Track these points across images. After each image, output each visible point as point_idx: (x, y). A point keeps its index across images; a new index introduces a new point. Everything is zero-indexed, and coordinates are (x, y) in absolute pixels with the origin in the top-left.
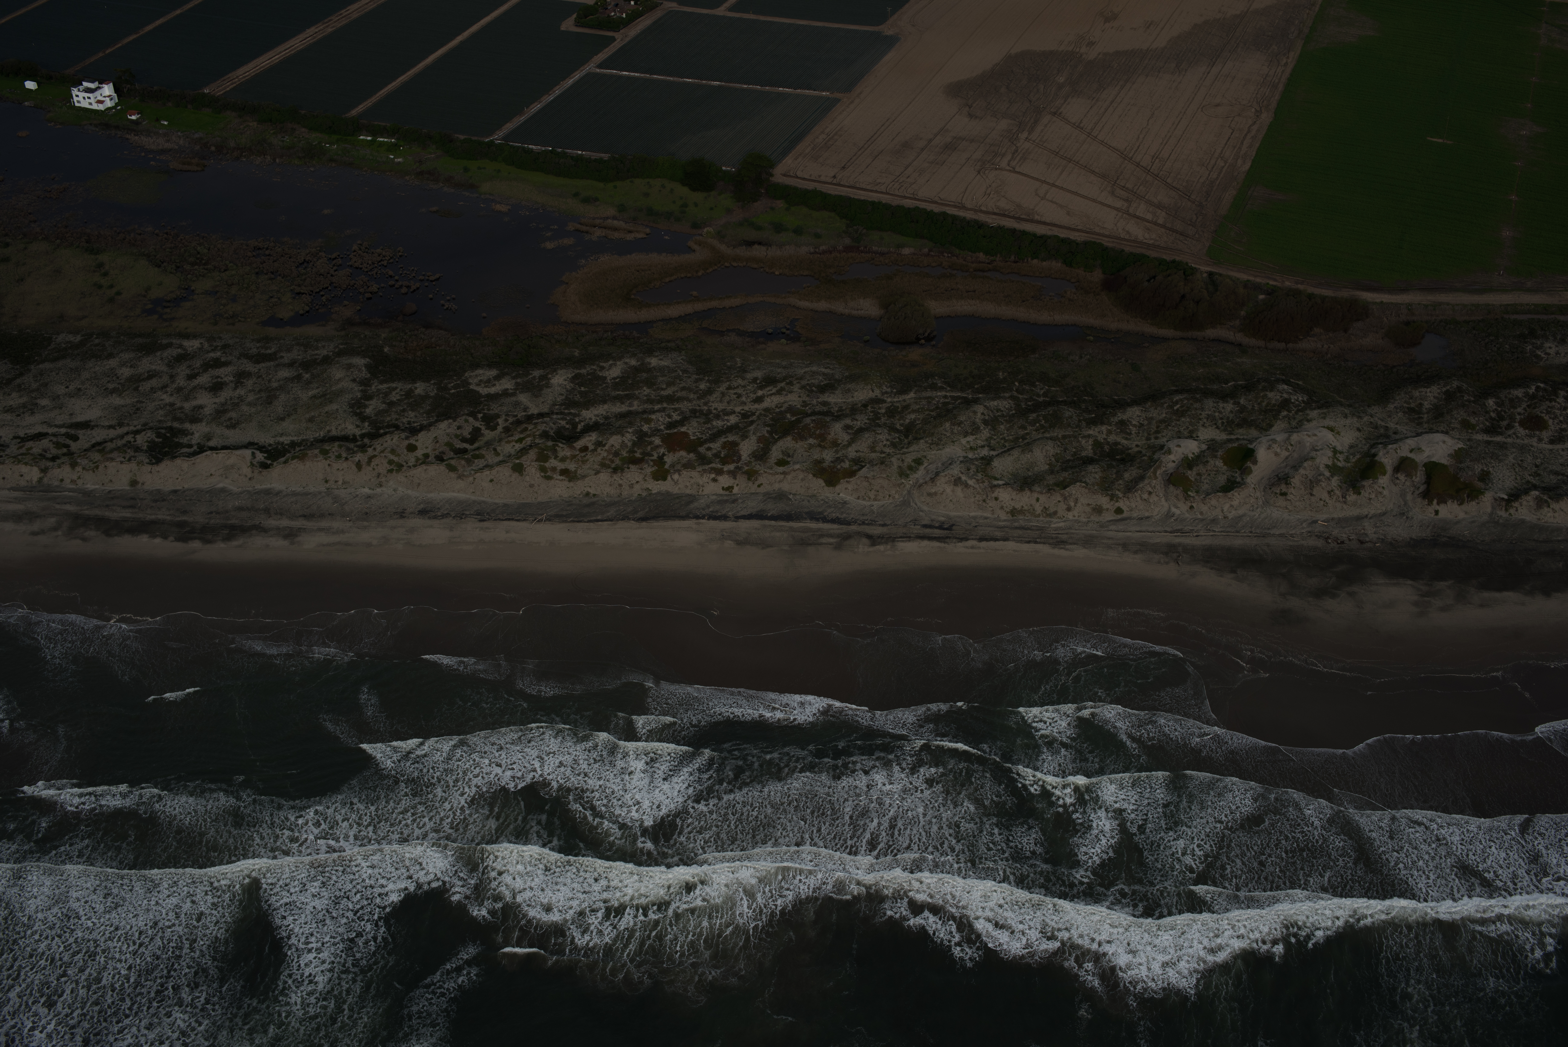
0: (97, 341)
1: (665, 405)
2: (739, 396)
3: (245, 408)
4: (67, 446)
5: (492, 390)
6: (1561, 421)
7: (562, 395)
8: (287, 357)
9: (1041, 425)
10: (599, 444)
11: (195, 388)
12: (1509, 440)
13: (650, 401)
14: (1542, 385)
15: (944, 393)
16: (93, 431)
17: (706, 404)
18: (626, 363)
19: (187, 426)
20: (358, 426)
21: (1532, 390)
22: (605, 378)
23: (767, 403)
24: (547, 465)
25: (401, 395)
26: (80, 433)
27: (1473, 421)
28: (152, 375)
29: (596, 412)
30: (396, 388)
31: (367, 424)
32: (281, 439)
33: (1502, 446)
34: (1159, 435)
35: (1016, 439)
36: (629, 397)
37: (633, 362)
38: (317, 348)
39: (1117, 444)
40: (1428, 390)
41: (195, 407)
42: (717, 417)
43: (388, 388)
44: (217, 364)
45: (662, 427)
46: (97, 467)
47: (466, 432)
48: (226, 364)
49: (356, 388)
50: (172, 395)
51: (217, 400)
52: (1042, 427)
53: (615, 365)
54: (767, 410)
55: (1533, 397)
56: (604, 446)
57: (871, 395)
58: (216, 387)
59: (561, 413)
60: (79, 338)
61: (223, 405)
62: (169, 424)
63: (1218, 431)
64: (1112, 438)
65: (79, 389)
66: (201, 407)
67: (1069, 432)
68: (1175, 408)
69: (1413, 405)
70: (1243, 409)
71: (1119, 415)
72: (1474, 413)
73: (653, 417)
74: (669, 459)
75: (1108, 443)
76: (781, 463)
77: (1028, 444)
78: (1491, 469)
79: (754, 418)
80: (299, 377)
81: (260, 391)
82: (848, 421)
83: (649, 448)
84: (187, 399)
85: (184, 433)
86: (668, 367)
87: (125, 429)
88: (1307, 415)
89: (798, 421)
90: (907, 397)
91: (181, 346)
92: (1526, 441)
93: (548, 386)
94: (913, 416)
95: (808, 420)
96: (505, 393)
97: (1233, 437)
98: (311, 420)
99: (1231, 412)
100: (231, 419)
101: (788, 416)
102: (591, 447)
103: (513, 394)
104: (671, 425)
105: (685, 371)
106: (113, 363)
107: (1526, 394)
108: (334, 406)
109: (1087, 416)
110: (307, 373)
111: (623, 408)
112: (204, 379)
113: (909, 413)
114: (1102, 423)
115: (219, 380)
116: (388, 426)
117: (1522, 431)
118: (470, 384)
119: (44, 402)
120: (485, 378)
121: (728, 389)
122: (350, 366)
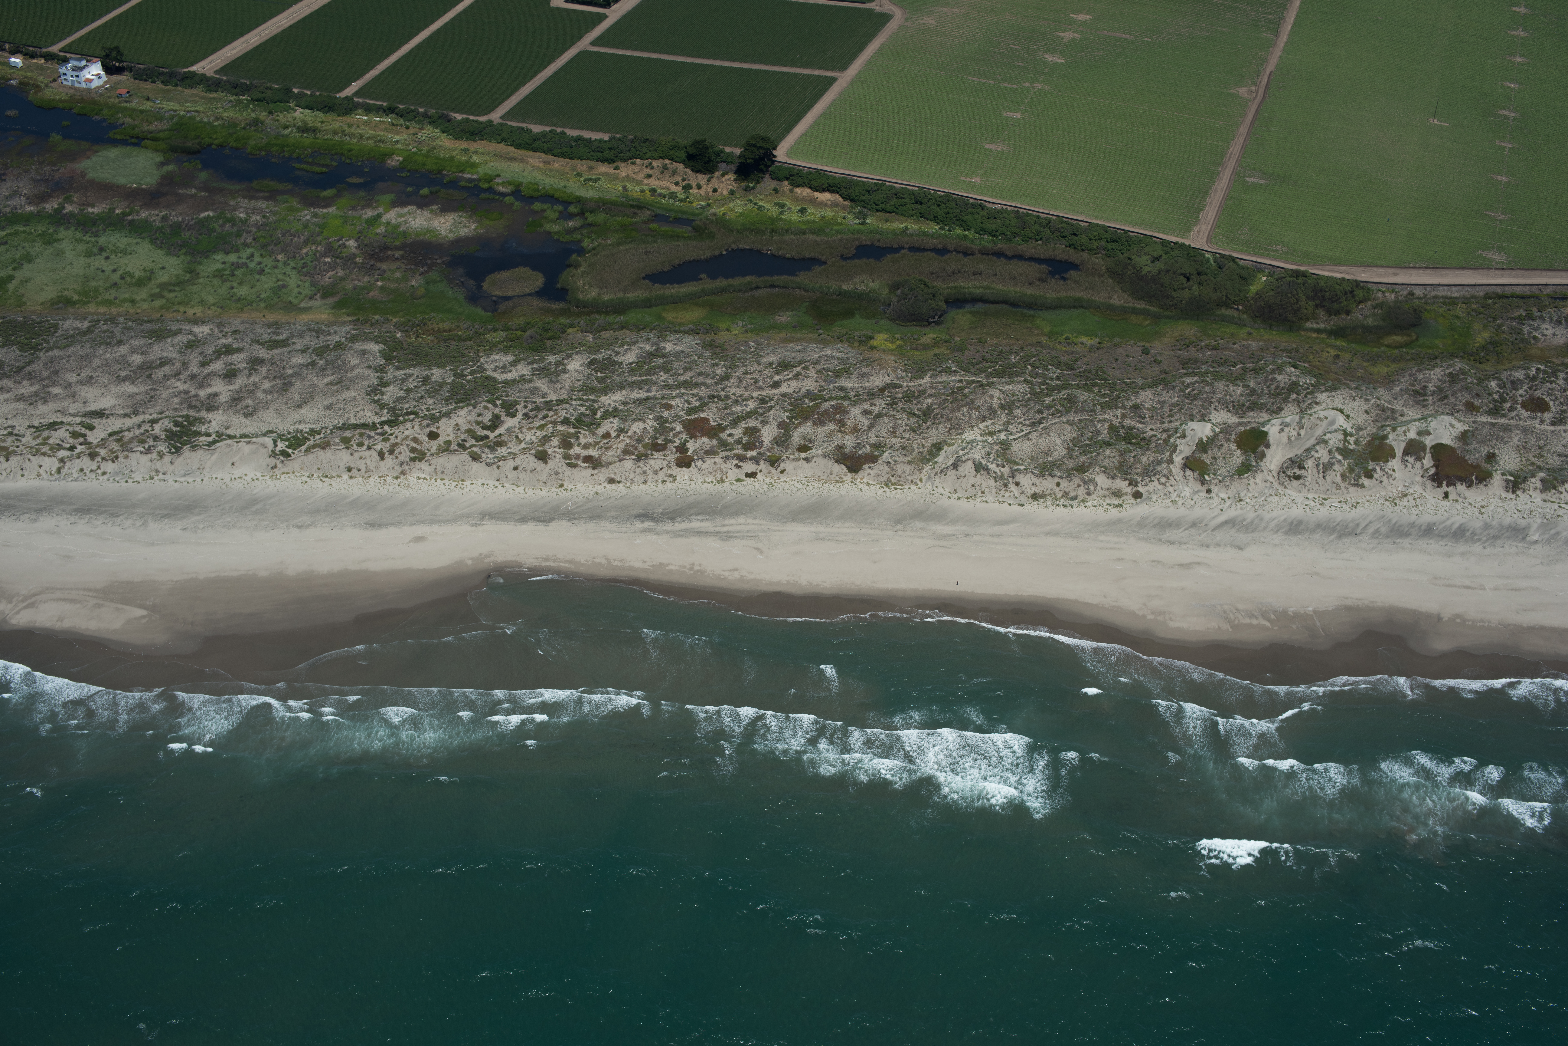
0: (105, 327)
1: (683, 391)
2: (756, 381)
3: (260, 395)
4: (84, 436)
5: (509, 376)
6: (1561, 403)
7: (579, 380)
8: (299, 344)
9: (1057, 410)
10: (621, 431)
11: (209, 374)
12: (1513, 422)
13: (668, 387)
14: (1542, 367)
15: (958, 378)
16: (108, 420)
17: (723, 389)
18: (641, 348)
19: (203, 414)
20: (377, 414)
21: (1533, 372)
22: (621, 363)
23: (784, 389)
24: (571, 452)
25: (419, 382)
26: (95, 422)
27: (1477, 403)
28: (163, 363)
29: (615, 398)
30: (413, 375)
31: (386, 411)
32: (301, 427)
33: (1506, 428)
34: (1173, 419)
35: (1033, 424)
36: (646, 382)
37: (648, 347)
38: (329, 334)
39: (1131, 428)
40: (1432, 372)
41: (210, 395)
42: (736, 402)
43: (405, 374)
44: (229, 350)
45: (682, 413)
46: (117, 457)
47: (487, 418)
48: (239, 350)
49: (372, 375)
50: (185, 382)
51: (231, 388)
52: (1058, 411)
53: (630, 349)
54: (784, 395)
55: (1534, 378)
56: (627, 432)
57: (887, 380)
58: (230, 375)
59: (581, 399)
60: (86, 325)
61: (238, 392)
62: (185, 413)
63: (1230, 415)
64: (1128, 422)
65: (91, 377)
66: (216, 395)
67: (1085, 416)
68: (1187, 391)
69: (1417, 388)
70: (1253, 392)
71: (1133, 398)
72: (1478, 395)
73: (673, 402)
74: (692, 446)
75: (1123, 427)
76: (803, 448)
77: (1045, 428)
78: (1496, 451)
79: (772, 403)
80: (313, 364)
81: (275, 377)
82: (866, 406)
83: (671, 434)
84: (201, 386)
85: (201, 421)
86: (683, 352)
87: (140, 418)
88: (1316, 397)
89: (817, 406)
90: (922, 382)
91: (191, 332)
92: (1528, 423)
93: (564, 371)
94: (930, 401)
95: (826, 405)
96: (523, 379)
97: (1244, 420)
98: (329, 407)
99: (1242, 395)
100: (247, 407)
101: (807, 401)
102: (614, 434)
103: (531, 381)
104: (690, 411)
105: (700, 356)
106: (123, 350)
107: (1527, 376)
108: (352, 393)
109: (1101, 400)
110: (321, 359)
111: (642, 394)
112: (217, 366)
113: (926, 398)
114: (1117, 408)
115: (233, 367)
116: (408, 414)
117: (1524, 413)
118: (486, 370)
119: (56, 390)
120: (501, 364)
121: (744, 374)
122: (364, 352)
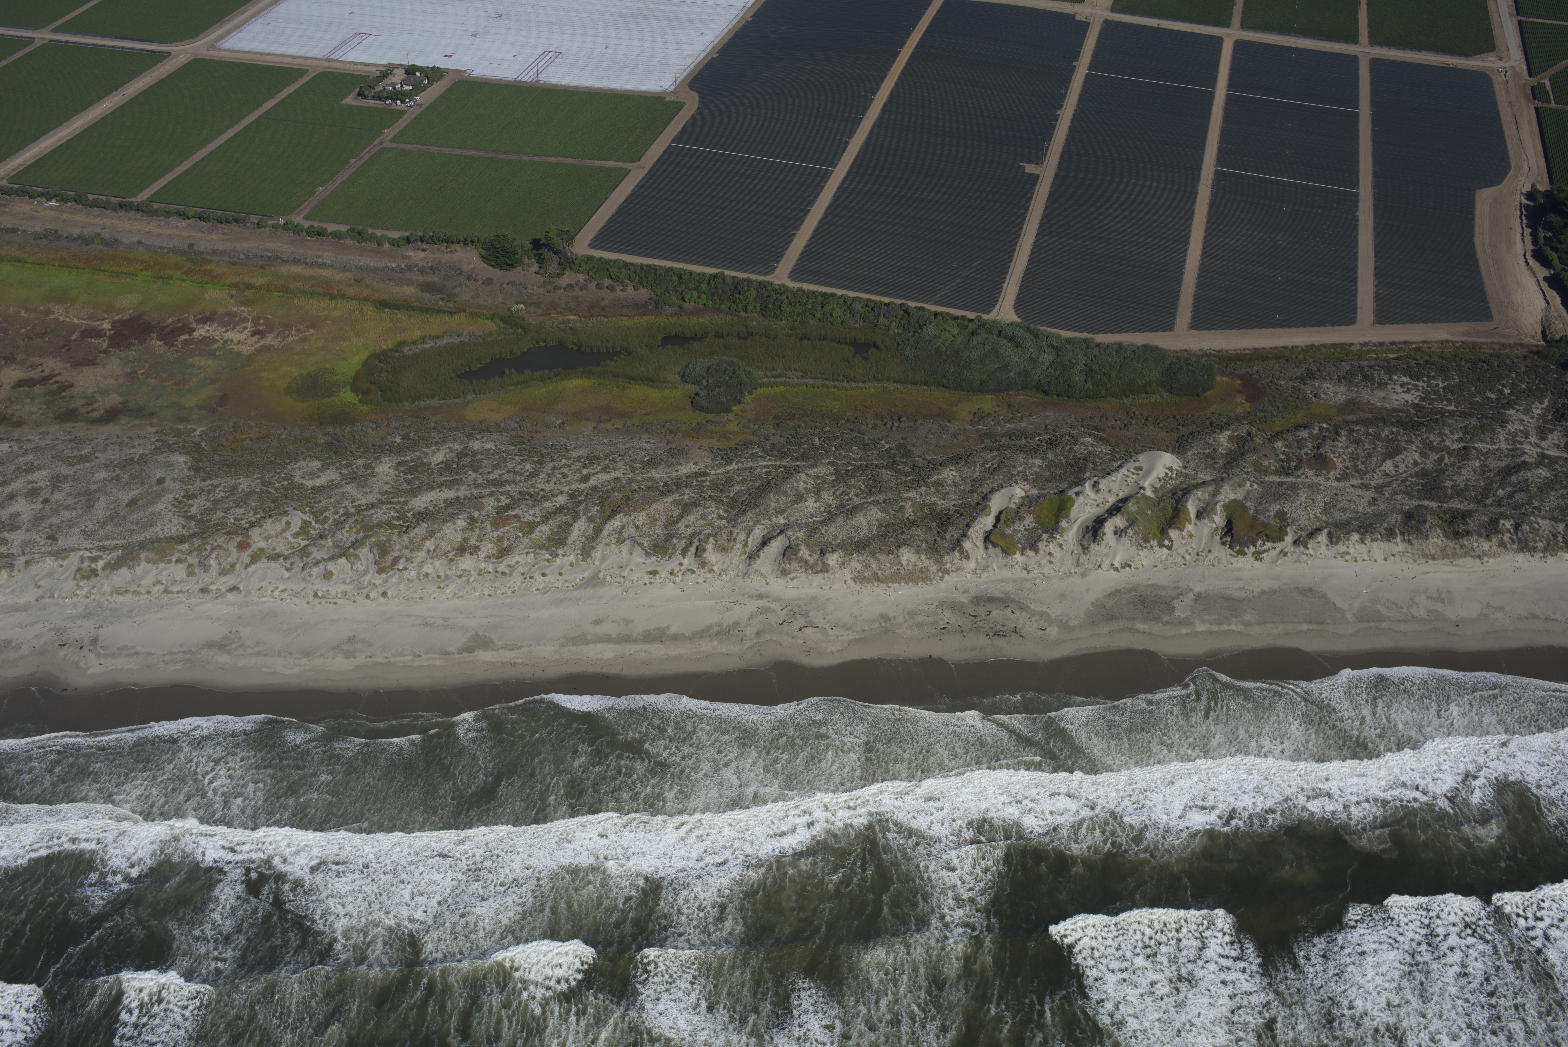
1: (493, 489)
2: (565, 476)
5: (318, 482)
6: (1344, 460)
7: (388, 483)
8: (103, 457)
10: (431, 533)
11: (10, 494)
12: (1299, 480)
13: (477, 486)
14: (1325, 426)
15: (764, 463)
17: (533, 486)
18: (449, 448)
20: (184, 526)
21: (1316, 431)
22: (430, 464)
23: (592, 482)
25: (226, 492)
27: (1265, 463)
29: (425, 500)
30: (219, 485)
31: (193, 523)
33: (1294, 487)
35: (839, 506)
36: (455, 482)
37: (456, 446)
38: (134, 447)
39: (935, 505)
40: (1221, 435)
41: (11, 515)
42: (546, 498)
43: (211, 485)
44: (30, 468)
45: (492, 512)
47: (296, 526)
48: (40, 468)
49: (179, 487)
51: (34, 506)
52: (863, 491)
53: (439, 450)
54: (594, 489)
55: (1317, 437)
57: (695, 469)
58: (32, 493)
59: (390, 503)
61: (41, 510)
63: (1030, 487)
64: (930, 500)
66: (18, 514)
67: (889, 496)
68: (987, 466)
69: (1208, 451)
70: (1050, 463)
71: (935, 476)
72: (1266, 456)
73: (483, 502)
75: (927, 505)
77: (852, 510)
78: (1286, 509)
79: (582, 497)
80: (117, 478)
81: (79, 494)
82: (675, 496)
86: (491, 449)
88: (1112, 465)
89: (626, 499)
90: (729, 468)
92: (1315, 481)
94: (737, 488)
95: (636, 497)
96: (331, 485)
97: (1044, 491)
99: (1040, 467)
100: (51, 526)
101: (616, 493)
103: (340, 486)
104: (500, 509)
105: (508, 453)
107: (1311, 434)
108: (158, 507)
109: (905, 479)
110: (125, 473)
111: (451, 495)
112: (18, 485)
113: (734, 485)
114: (920, 485)
115: (35, 485)
116: (215, 526)
117: (1310, 471)
118: (293, 476)
120: (309, 470)
121: (554, 468)
122: (170, 465)
